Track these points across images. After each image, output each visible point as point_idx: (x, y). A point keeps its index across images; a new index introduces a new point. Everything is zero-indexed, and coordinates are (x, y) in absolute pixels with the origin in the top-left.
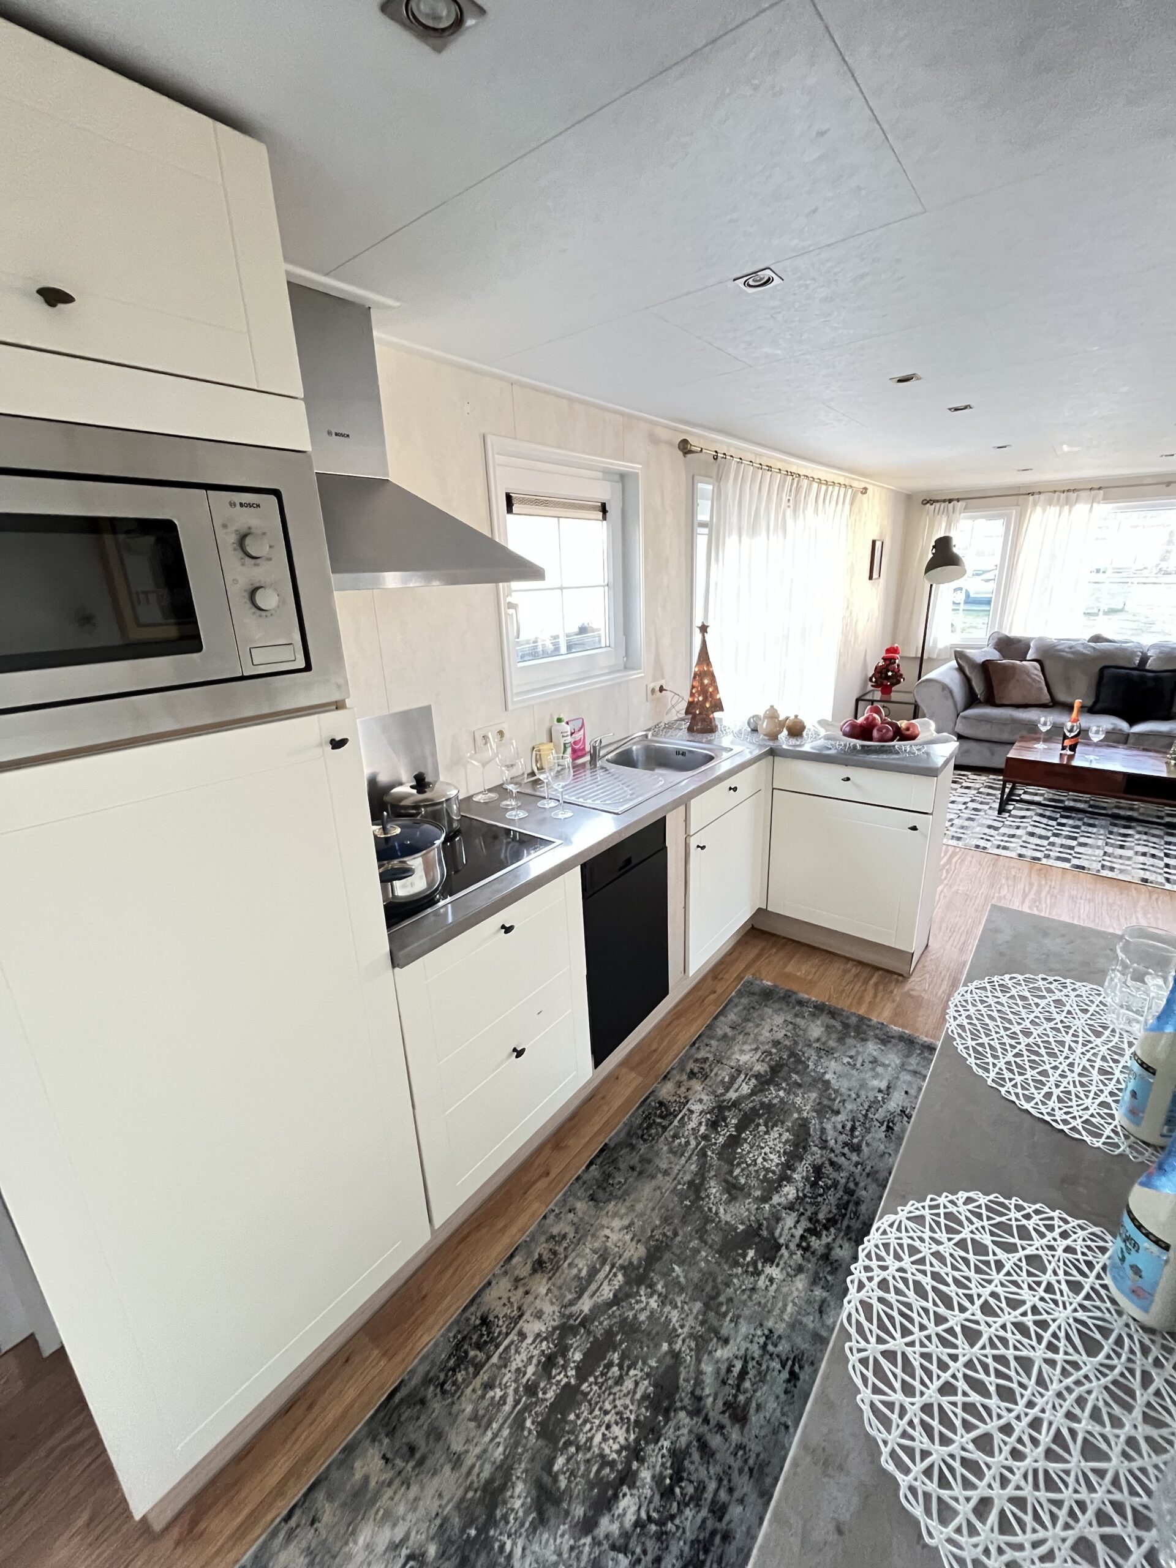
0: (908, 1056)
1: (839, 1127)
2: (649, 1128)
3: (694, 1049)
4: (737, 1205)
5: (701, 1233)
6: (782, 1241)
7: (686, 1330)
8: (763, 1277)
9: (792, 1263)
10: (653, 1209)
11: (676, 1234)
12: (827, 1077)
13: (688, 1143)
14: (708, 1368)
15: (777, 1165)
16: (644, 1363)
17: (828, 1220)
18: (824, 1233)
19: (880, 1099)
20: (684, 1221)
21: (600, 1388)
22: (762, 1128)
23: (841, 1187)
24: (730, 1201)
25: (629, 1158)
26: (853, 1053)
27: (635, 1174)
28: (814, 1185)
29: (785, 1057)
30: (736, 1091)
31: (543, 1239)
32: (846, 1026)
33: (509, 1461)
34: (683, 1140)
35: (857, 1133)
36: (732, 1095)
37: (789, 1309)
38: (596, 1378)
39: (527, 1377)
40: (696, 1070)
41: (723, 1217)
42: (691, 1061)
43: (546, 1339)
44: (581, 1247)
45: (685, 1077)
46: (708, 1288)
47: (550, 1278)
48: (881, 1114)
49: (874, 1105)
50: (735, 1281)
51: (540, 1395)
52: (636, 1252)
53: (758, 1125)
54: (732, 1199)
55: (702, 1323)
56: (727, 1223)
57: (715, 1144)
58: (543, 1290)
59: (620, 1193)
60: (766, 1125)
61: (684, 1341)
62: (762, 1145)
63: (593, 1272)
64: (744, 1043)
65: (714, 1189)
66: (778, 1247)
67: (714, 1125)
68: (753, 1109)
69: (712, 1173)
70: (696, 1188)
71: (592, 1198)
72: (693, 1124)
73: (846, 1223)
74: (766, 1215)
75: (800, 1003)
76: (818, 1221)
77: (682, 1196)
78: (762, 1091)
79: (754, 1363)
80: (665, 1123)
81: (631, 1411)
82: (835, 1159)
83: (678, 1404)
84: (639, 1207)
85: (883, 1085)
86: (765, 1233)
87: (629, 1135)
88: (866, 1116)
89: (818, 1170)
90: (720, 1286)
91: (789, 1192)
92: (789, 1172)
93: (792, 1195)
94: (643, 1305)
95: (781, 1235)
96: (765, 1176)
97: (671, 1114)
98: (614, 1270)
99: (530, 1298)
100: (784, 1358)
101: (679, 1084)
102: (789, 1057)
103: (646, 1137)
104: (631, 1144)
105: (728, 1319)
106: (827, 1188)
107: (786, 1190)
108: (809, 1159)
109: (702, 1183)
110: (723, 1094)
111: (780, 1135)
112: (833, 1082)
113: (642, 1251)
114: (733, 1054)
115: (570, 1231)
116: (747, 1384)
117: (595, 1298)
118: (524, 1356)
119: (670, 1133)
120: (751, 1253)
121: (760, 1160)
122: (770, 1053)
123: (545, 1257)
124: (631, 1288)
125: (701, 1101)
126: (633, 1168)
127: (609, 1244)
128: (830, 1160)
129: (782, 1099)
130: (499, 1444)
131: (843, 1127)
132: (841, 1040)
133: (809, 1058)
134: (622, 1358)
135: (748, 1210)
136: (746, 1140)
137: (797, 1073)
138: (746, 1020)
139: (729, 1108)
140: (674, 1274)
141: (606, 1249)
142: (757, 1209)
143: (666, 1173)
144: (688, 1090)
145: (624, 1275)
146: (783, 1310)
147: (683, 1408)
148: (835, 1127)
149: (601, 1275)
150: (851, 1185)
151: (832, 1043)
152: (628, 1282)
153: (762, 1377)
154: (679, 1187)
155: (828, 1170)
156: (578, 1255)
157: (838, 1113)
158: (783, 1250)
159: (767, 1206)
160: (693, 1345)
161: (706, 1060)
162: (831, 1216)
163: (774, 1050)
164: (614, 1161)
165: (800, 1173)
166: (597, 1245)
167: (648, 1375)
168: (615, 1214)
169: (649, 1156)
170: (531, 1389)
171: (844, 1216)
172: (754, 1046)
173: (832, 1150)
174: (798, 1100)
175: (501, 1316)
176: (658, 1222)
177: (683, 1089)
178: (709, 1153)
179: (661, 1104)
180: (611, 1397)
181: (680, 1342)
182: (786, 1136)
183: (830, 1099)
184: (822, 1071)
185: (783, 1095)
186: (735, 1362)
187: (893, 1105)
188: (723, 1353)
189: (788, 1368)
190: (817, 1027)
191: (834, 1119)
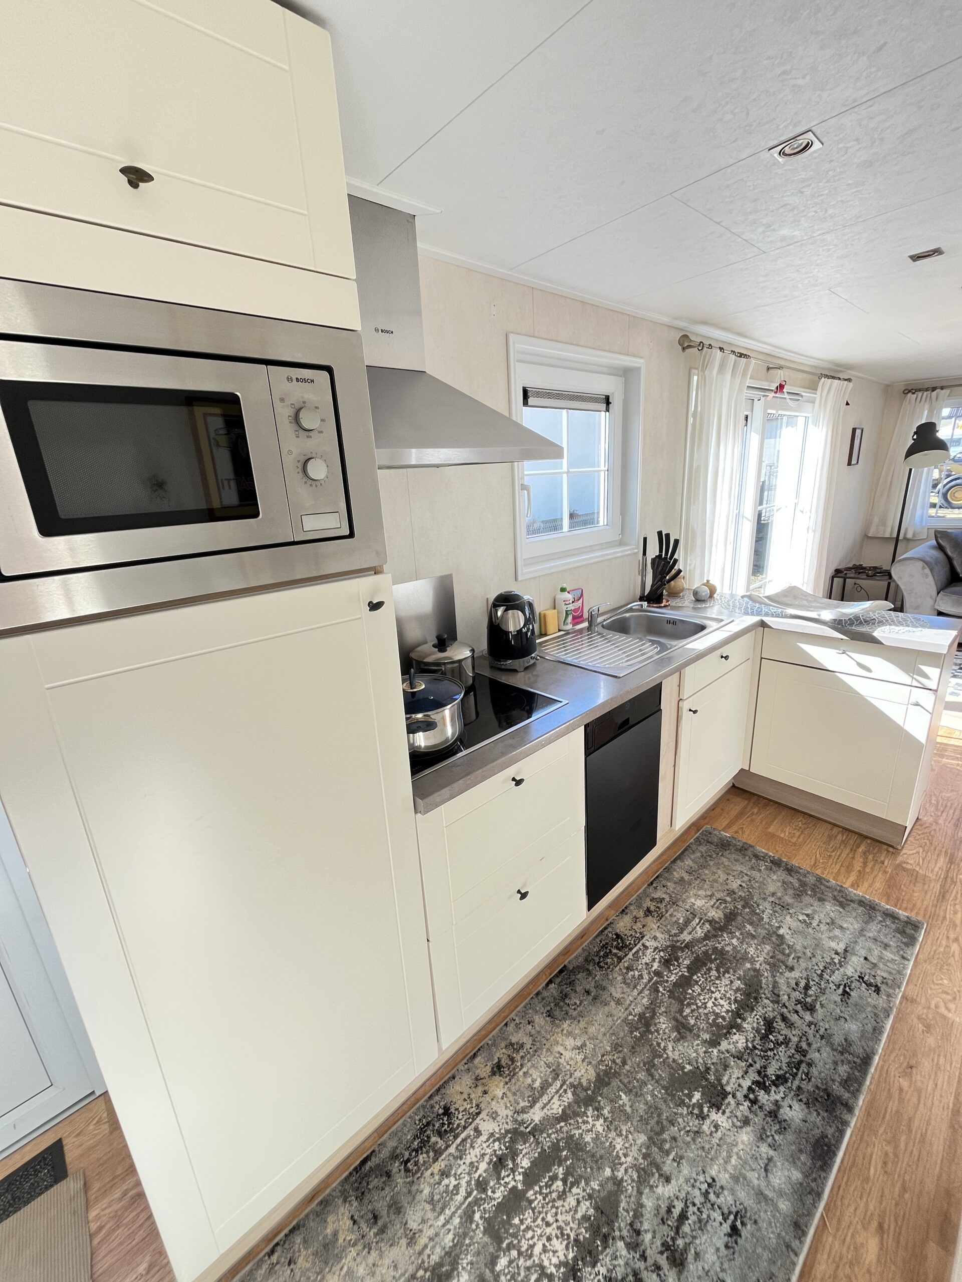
0: (867, 923)
1: (793, 983)
2: (606, 956)
3: (651, 889)
4: (686, 1044)
5: (650, 1067)
6: (728, 1089)
7: (629, 1159)
8: (708, 1122)
9: (739, 1114)
10: (605, 1034)
11: (624, 1063)
12: (781, 932)
13: (641, 977)
14: (649, 1203)
15: (727, 1011)
16: (587, 1184)
17: (778, 1077)
18: (773, 1088)
19: (836, 961)
20: (633, 1050)
21: (544, 1199)
22: (714, 973)
23: (792, 1045)
24: (679, 1040)
25: (584, 982)
26: (809, 912)
27: (590, 998)
28: (764, 1038)
29: (739, 907)
30: (690, 933)
31: (503, 1045)
32: (803, 884)
33: (458, 1251)
34: (637, 973)
35: (810, 992)
36: (686, 937)
37: (733, 1161)
38: (541, 1188)
39: (479, 1172)
40: (652, 908)
41: (670, 1054)
42: (648, 899)
43: (498, 1139)
44: (535, 1060)
45: (641, 914)
46: (653, 1122)
47: (507, 1083)
48: (836, 977)
49: (829, 967)
50: (680, 1120)
51: (489, 1193)
52: (585, 1074)
53: (710, 969)
54: (681, 1038)
55: (645, 1156)
56: (674, 1061)
57: (667, 981)
58: (499, 1093)
59: (575, 1013)
60: (718, 970)
61: (626, 1171)
62: (712, 989)
63: (545, 1086)
64: (700, 888)
65: (663, 1024)
66: (725, 1095)
67: (667, 963)
68: (706, 953)
69: (663, 1009)
70: (646, 1022)
71: (550, 1014)
72: (646, 960)
73: (796, 1083)
74: (714, 1061)
75: (757, 857)
76: (766, 1076)
77: (633, 1027)
78: (715, 936)
79: (695, 1209)
80: (620, 954)
81: (571, 1229)
82: (788, 1015)
83: (617, 1233)
84: (592, 1030)
85: (841, 947)
86: (712, 1078)
87: (586, 960)
88: (821, 976)
89: (769, 1025)
90: (665, 1123)
91: (738, 1041)
92: (739, 1021)
93: (741, 1045)
94: (589, 1127)
95: (728, 1083)
96: (714, 1020)
97: (626, 946)
98: (565, 1087)
99: (488, 1098)
100: (726, 1211)
101: (636, 919)
102: (744, 907)
103: (601, 964)
104: (588, 970)
105: (671, 1157)
106: (778, 1044)
107: (735, 1037)
108: (760, 1011)
109: (653, 1017)
110: (676, 935)
111: (732, 982)
112: (787, 937)
113: (592, 1074)
114: (688, 897)
115: (528, 1042)
116: (686, 1228)
117: (545, 1110)
118: (477, 1151)
119: (625, 963)
120: (697, 1096)
121: (710, 1004)
122: (725, 902)
123: (503, 1063)
124: (580, 1107)
125: (655, 938)
126: (588, 992)
127: (562, 1061)
128: (782, 1015)
129: (735, 948)
130: (450, 1230)
131: (797, 984)
132: (798, 895)
133: (763, 912)
134: (567, 1174)
135: (696, 1051)
136: (697, 982)
137: (751, 924)
138: (702, 867)
139: (682, 950)
140: (621, 1102)
141: (559, 1064)
142: (705, 1052)
143: (618, 1002)
144: (644, 926)
145: (574, 1094)
146: (727, 1161)
147: (622, 1238)
148: (788, 983)
149: (552, 1090)
150: (804, 1045)
151: (788, 899)
152: (577, 1101)
153: (702, 1224)
154: (630, 1017)
155: (779, 1025)
156: (533, 1066)
157: (792, 969)
158: (730, 1098)
159: (715, 1051)
160: (635, 1176)
161: (661, 900)
162: (780, 1073)
163: (728, 899)
164: (571, 983)
165: (751, 1022)
166: (551, 1059)
167: (590, 1197)
168: (570, 1034)
169: (604, 984)
170: (482, 1185)
171: (794, 1075)
172: (709, 893)
173: (784, 1006)
174: (752, 951)
175: (461, 1109)
176: (609, 1049)
177: (639, 925)
178: (661, 989)
179: (618, 936)
180: (554, 1210)
181: (622, 1170)
182: (738, 983)
183: (783, 954)
184: (777, 925)
185: (736, 944)
186: (676, 1203)
187: (850, 970)
188: (665, 1191)
189: (729, 1222)
190: (774, 882)
191: (787, 974)
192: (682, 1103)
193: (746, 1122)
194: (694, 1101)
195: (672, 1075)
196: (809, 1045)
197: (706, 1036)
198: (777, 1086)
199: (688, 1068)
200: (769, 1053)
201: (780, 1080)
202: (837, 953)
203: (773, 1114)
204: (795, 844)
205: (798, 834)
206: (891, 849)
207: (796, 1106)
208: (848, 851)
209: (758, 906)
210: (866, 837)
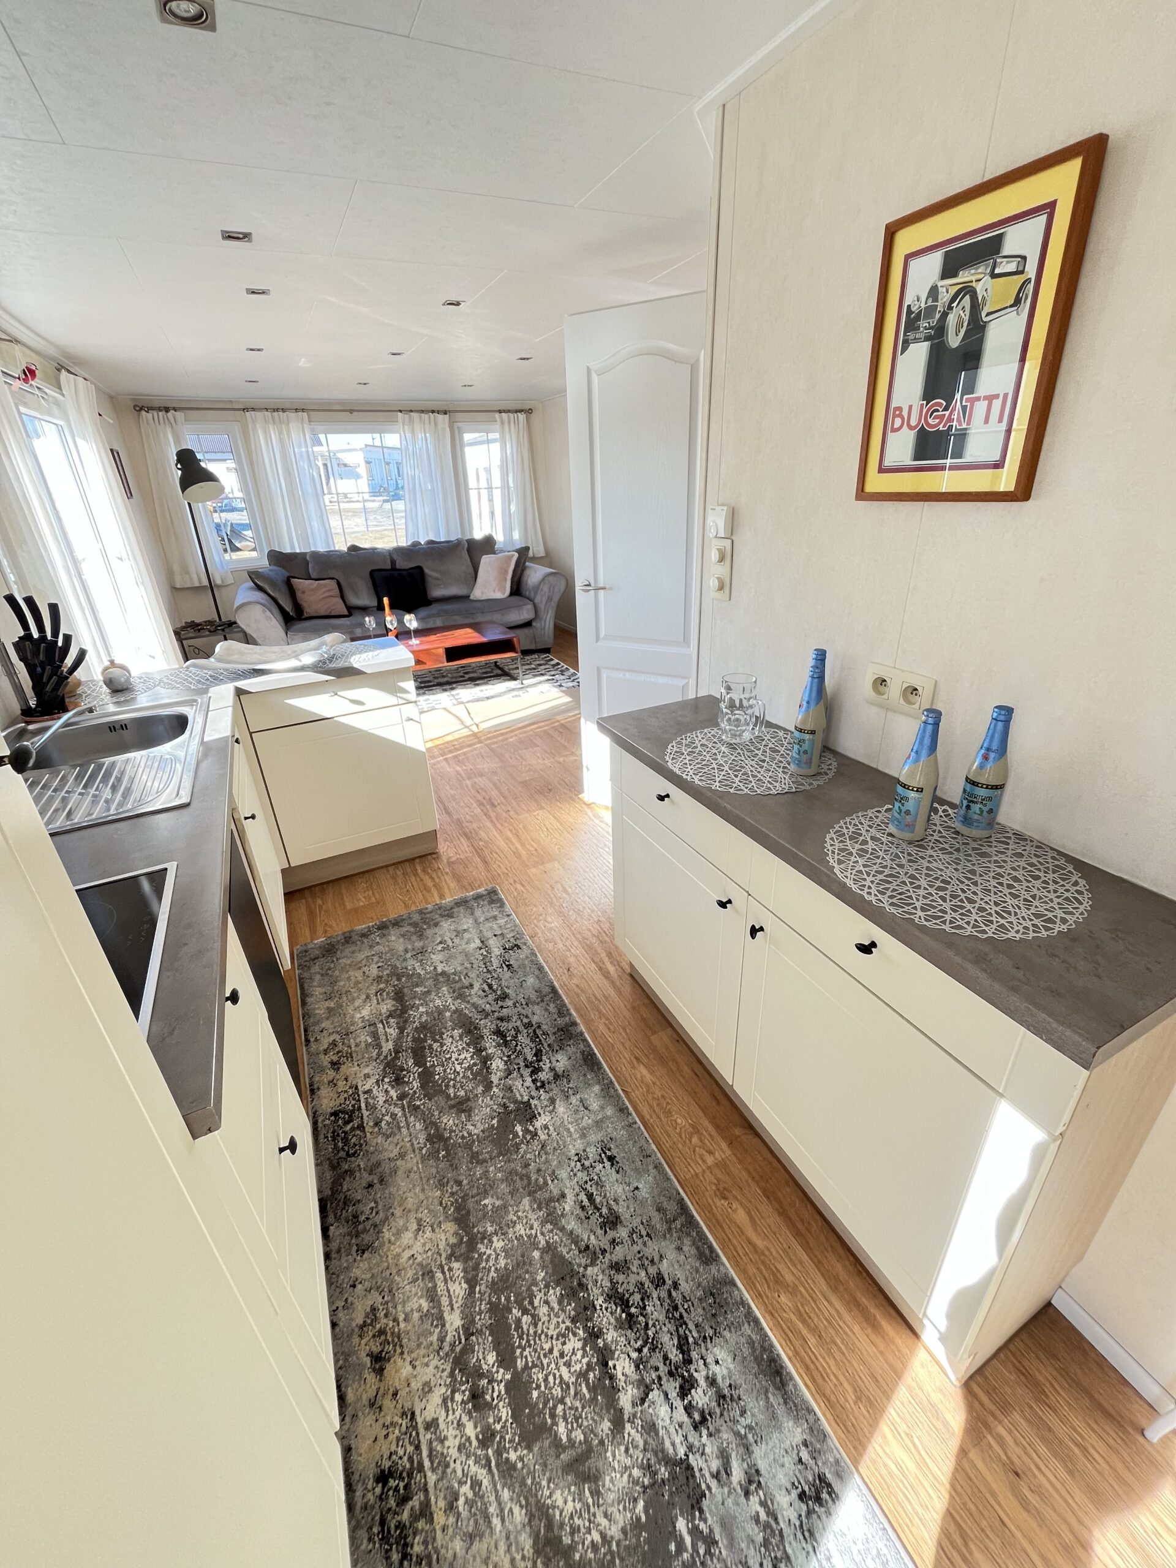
0: (472, 914)
3: (313, 1046)
4: (477, 1111)
5: (475, 1158)
7: (535, 1226)
8: (540, 1132)
9: (545, 1103)
10: (423, 1190)
11: (459, 1183)
14: (572, 1224)
15: (472, 1057)
16: (536, 1285)
17: (536, 1055)
18: (541, 1063)
19: (485, 953)
20: (455, 1167)
22: (436, 1046)
23: (521, 1028)
24: (470, 1116)
26: (439, 939)
29: (396, 983)
31: (356, 1340)
32: (415, 925)
34: (387, 1118)
36: (388, 1046)
37: (571, 1129)
38: (520, 1346)
40: (335, 1058)
42: (322, 1056)
44: (399, 1296)
47: (402, 1353)
48: (496, 963)
49: (486, 960)
50: (528, 1156)
51: (498, 1427)
52: (446, 1234)
53: (430, 1046)
54: (469, 1112)
56: (483, 1131)
57: (415, 1092)
60: (435, 1041)
61: (542, 1234)
65: (449, 1121)
68: (414, 1040)
69: (436, 1113)
70: (437, 1138)
71: (362, 1251)
74: (501, 1096)
75: (364, 935)
76: (531, 1063)
77: (433, 1155)
83: (581, 1270)
84: (410, 1203)
86: (512, 1106)
89: (498, 1033)
90: (524, 1172)
91: (498, 1065)
92: (484, 1053)
93: (502, 1066)
94: (493, 1257)
95: (522, 1096)
96: (471, 1073)
98: (446, 1268)
99: (402, 1393)
101: (332, 1083)
106: (515, 1037)
107: (494, 1066)
108: (486, 1032)
109: (437, 1129)
111: (452, 1037)
112: (446, 969)
113: (450, 1227)
115: (375, 1298)
117: (456, 1306)
119: (369, 1124)
120: (518, 1128)
121: (458, 1068)
123: (376, 1349)
124: (473, 1258)
126: (370, 1186)
127: (419, 1259)
128: (498, 1019)
130: (511, 1510)
131: (484, 991)
132: (421, 936)
135: (487, 1107)
136: (433, 1065)
138: (333, 984)
140: (490, 1207)
141: (420, 1264)
142: (491, 1099)
143: (402, 1156)
144: (346, 1079)
145: (457, 1260)
148: (479, 996)
149: (441, 1286)
152: (466, 1258)
153: (599, 1184)
154: (424, 1152)
155: (504, 1026)
158: (533, 1102)
159: (495, 1089)
160: (549, 1226)
161: (334, 1044)
162: (534, 1051)
164: (347, 1202)
165: (490, 1045)
166: (410, 1273)
167: (547, 1286)
170: (487, 1437)
171: (540, 1043)
173: (493, 1012)
174: (438, 1002)
175: (393, 1448)
176: (438, 1193)
177: (341, 1083)
178: (418, 1103)
179: (335, 1114)
181: (540, 1237)
182: (456, 1033)
183: (457, 982)
184: (432, 968)
185: (424, 1010)
186: (580, 1198)
187: (496, 951)
188: (569, 1205)
189: (605, 1160)
190: (396, 941)
191: (473, 992)
192: (517, 1147)
193: (552, 1101)
194: (520, 1134)
195: (492, 1141)
196: (527, 1017)
197: (480, 1089)
198: (541, 1060)
199: (495, 1122)
200: (519, 1048)
201: (538, 1054)
202: (480, 949)
203: (557, 1077)
204: (378, 903)
205: (371, 893)
206: (434, 856)
207: (559, 1057)
208: (413, 879)
209: (406, 968)
210: (413, 859)
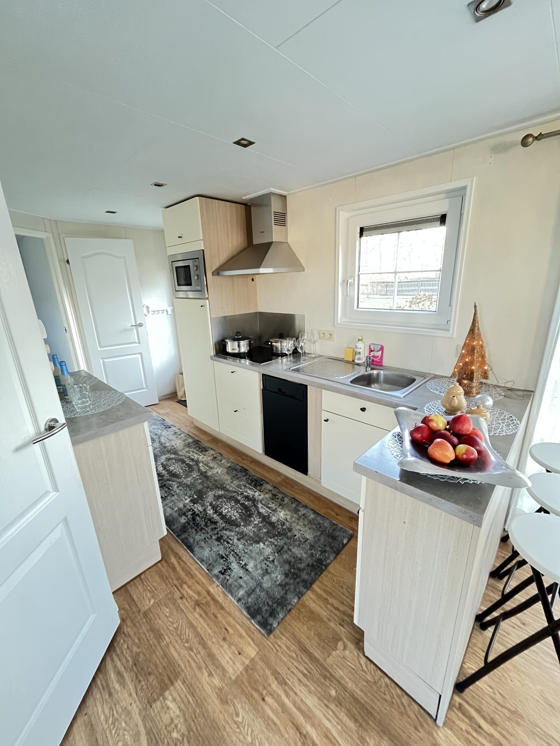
2: (252, 480)
6: (195, 505)
8: (188, 498)
9: (187, 506)
10: (221, 478)
12: (262, 544)
13: (241, 489)
15: (222, 511)
17: (195, 519)
22: (240, 511)
23: (205, 528)
24: (214, 496)
25: (241, 475)
27: (235, 476)
28: (210, 520)
30: (262, 507)
35: (225, 543)
38: (185, 466)
40: (278, 497)
46: (192, 486)
48: (232, 558)
49: (238, 558)
50: (191, 492)
51: (187, 458)
55: (184, 484)
56: (208, 493)
57: (238, 496)
58: (208, 458)
59: (229, 472)
62: (233, 509)
64: (292, 517)
65: (221, 492)
67: (247, 497)
69: (226, 493)
70: (223, 488)
71: (230, 467)
72: (249, 492)
73: (191, 524)
74: (205, 503)
76: (196, 516)
77: (221, 485)
78: (260, 516)
80: (253, 485)
82: (217, 530)
84: (223, 476)
85: (249, 568)
86: (200, 501)
87: (251, 476)
88: (233, 551)
89: (216, 523)
90: (191, 489)
92: (218, 514)
93: (209, 512)
94: (195, 474)
96: (220, 507)
97: (256, 487)
98: (207, 470)
102: (279, 532)
103: (248, 479)
104: (246, 476)
106: (206, 523)
107: (212, 511)
108: (221, 521)
110: (261, 502)
111: (235, 516)
113: (209, 475)
114: (285, 511)
117: (202, 466)
118: (196, 456)
119: (248, 486)
120: (195, 497)
121: (226, 507)
122: (283, 525)
124: (201, 472)
125: (260, 496)
127: (214, 469)
129: (253, 522)
132: (289, 562)
133: (276, 540)
134: (186, 470)
136: (237, 505)
137: (267, 532)
139: (253, 503)
140: (199, 480)
142: (209, 501)
143: (232, 482)
145: (204, 471)
146: (177, 500)
148: (232, 536)
150: (204, 531)
151: (286, 556)
154: (225, 485)
155: (213, 526)
156: (214, 464)
157: (239, 540)
158: (192, 504)
159: (208, 504)
161: (282, 501)
163: (285, 527)
164: (241, 472)
165: (216, 518)
168: (223, 471)
169: (240, 479)
172: (289, 520)
173: (221, 531)
175: (206, 453)
177: (268, 491)
178: (235, 494)
192: (194, 493)
193: (185, 506)
195: (204, 492)
197: (214, 503)
198: (192, 518)
199: (205, 496)
200: (203, 520)
202: (245, 564)
209: (280, 539)
